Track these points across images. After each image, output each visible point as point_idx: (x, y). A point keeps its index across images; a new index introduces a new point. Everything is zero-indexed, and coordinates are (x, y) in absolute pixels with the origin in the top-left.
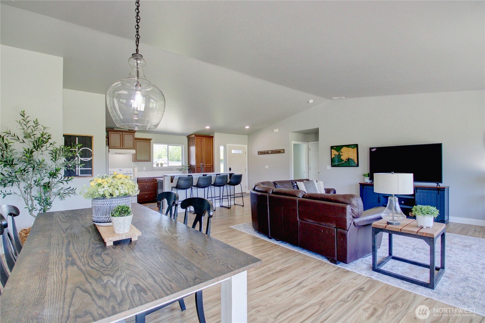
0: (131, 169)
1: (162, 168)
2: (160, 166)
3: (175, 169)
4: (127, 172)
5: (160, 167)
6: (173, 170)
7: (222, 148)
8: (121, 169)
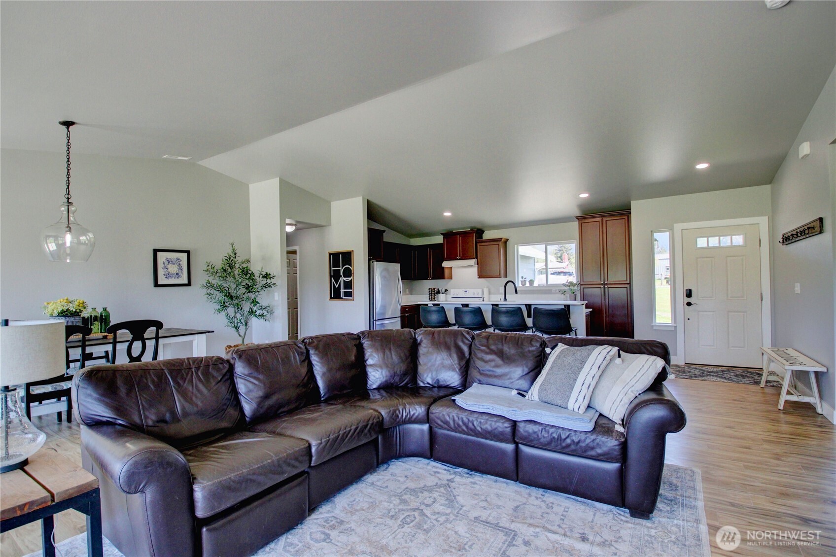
0: (480, 291)
1: (532, 288)
2: (528, 284)
3: (557, 291)
4: (474, 294)
5: (528, 287)
6: (553, 292)
7: (662, 239)
8: (466, 290)
